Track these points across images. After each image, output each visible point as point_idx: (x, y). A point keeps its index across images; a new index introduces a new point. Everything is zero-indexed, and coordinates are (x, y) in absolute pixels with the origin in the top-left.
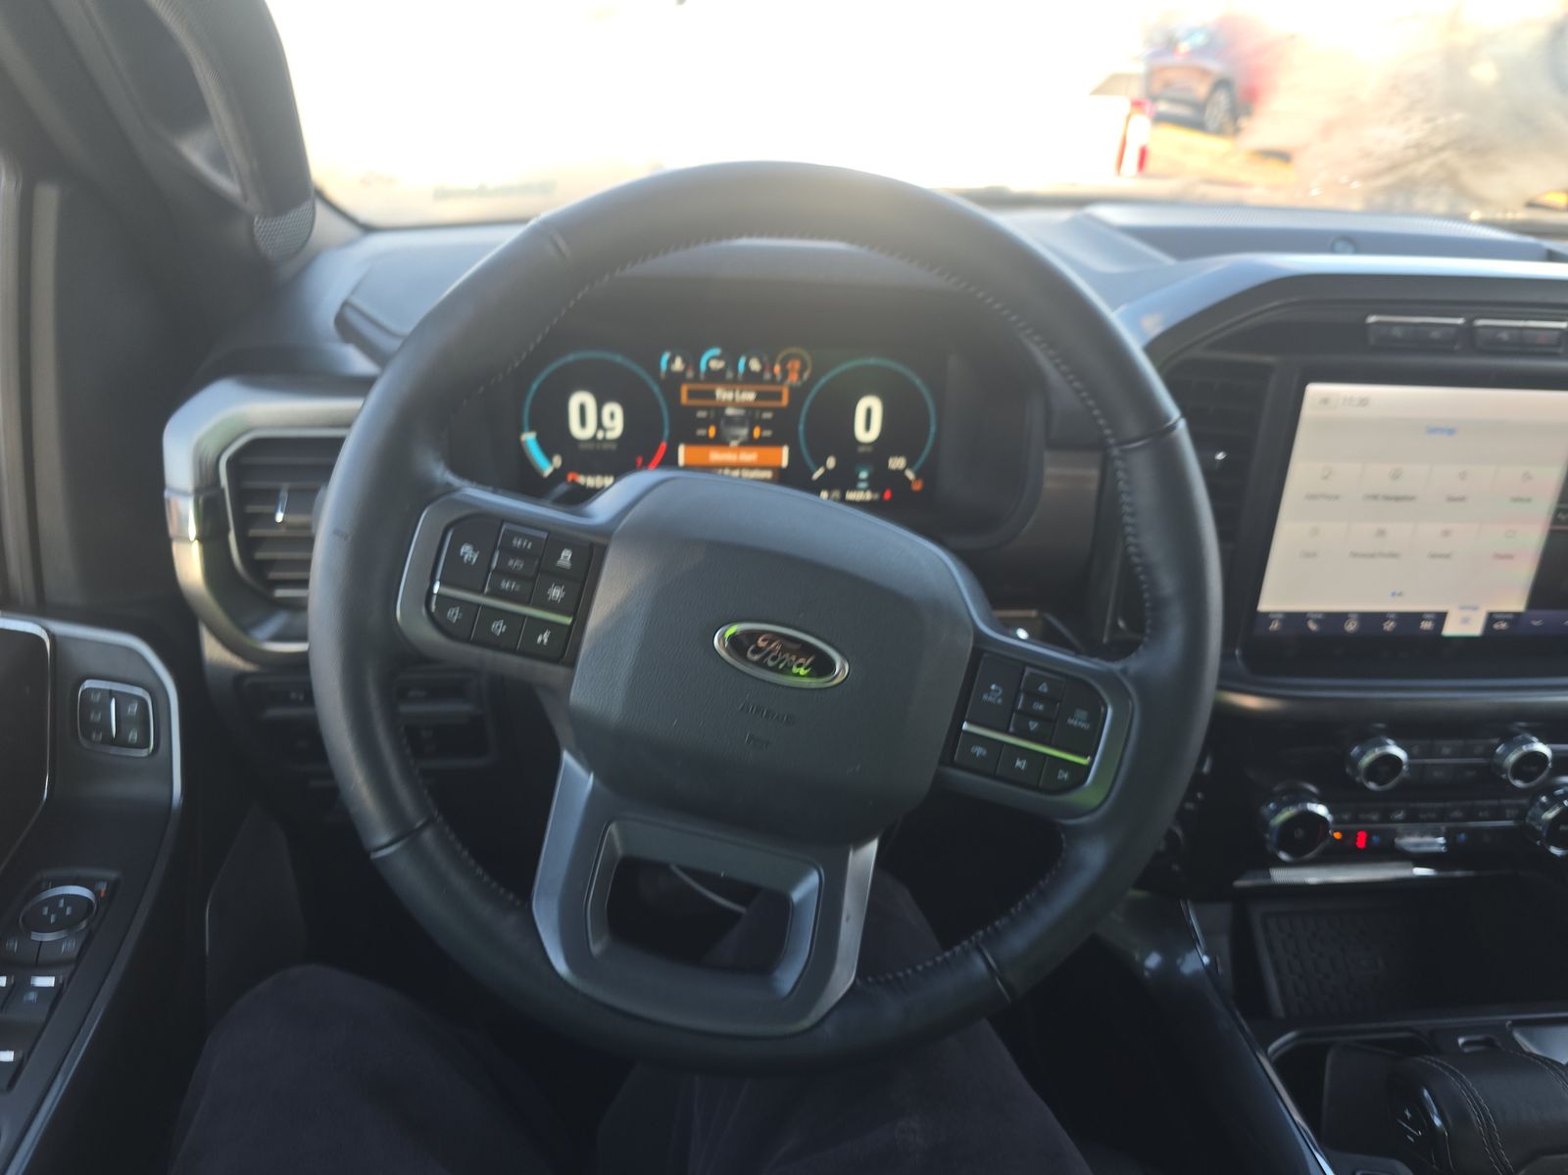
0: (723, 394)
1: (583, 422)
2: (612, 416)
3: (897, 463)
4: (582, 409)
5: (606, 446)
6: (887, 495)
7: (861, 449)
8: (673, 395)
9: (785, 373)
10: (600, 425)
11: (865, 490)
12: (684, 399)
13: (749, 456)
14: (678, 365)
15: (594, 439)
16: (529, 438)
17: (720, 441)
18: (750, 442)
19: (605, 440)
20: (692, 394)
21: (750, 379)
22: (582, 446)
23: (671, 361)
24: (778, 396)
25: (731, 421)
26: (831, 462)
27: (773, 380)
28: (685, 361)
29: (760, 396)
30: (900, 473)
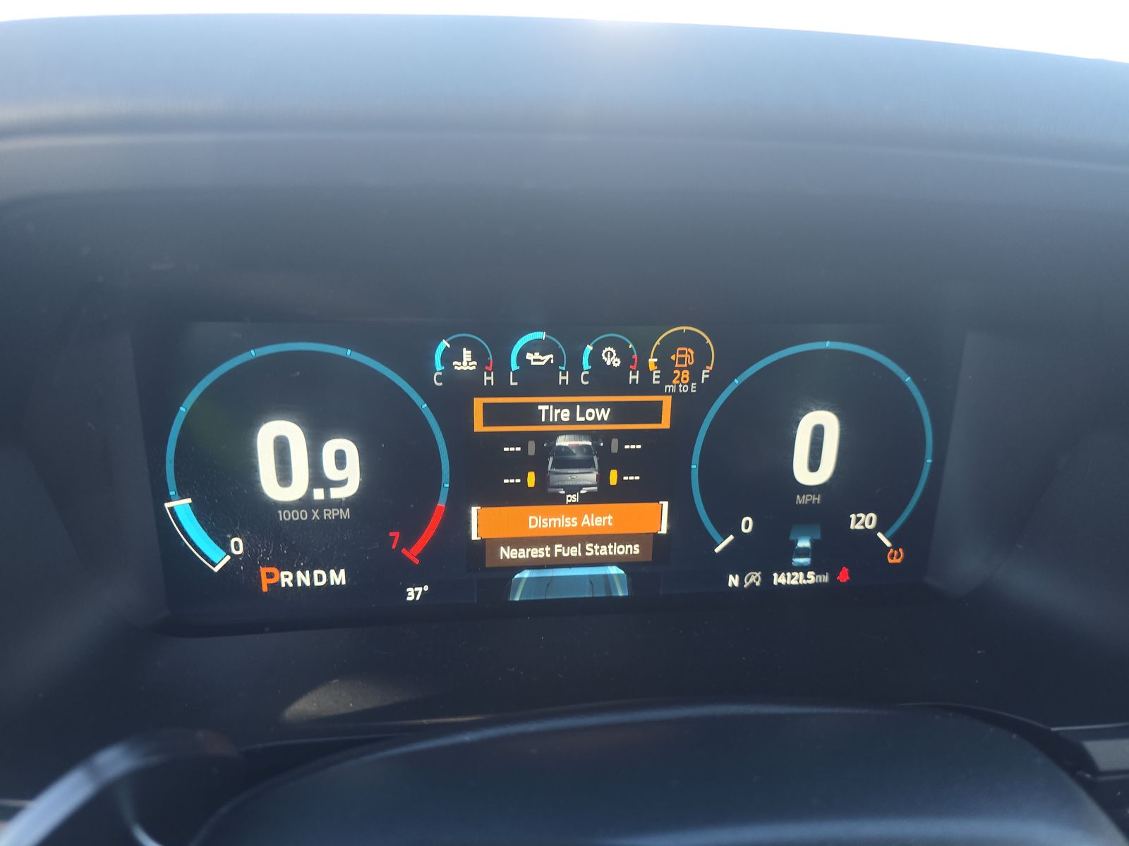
0: (552, 411)
1: (284, 476)
2: (340, 459)
3: (864, 521)
4: (282, 447)
5: (329, 514)
6: (844, 577)
7: (801, 500)
8: (456, 419)
9: (668, 374)
10: (318, 478)
11: (804, 569)
12: (479, 426)
13: (599, 519)
14: (467, 363)
15: (306, 502)
16: (181, 506)
17: (546, 496)
18: (603, 495)
19: (328, 503)
20: (492, 414)
21: (605, 380)
22: (283, 516)
23: (452, 355)
24: (653, 412)
25: (566, 460)
26: (747, 525)
27: (645, 386)
28: (477, 356)
29: (620, 413)
30: (868, 536)
